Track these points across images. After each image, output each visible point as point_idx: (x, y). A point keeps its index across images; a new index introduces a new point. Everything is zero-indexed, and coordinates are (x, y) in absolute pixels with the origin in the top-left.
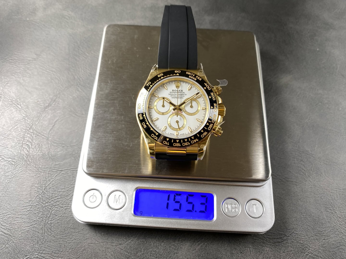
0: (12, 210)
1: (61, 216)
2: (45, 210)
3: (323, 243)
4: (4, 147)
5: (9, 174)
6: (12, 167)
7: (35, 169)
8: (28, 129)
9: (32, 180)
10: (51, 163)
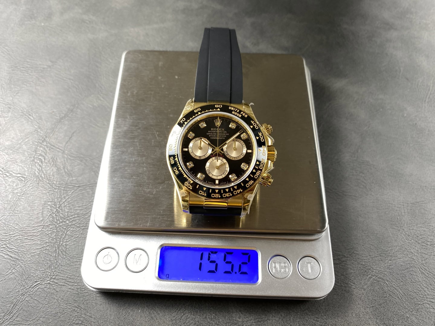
0: (20, 230)
1: (78, 237)
2: (59, 230)
3: (390, 264)
4: (13, 162)
5: (18, 191)
6: (22, 184)
7: (48, 185)
8: (41, 141)
9: (44, 198)
10: (67, 179)
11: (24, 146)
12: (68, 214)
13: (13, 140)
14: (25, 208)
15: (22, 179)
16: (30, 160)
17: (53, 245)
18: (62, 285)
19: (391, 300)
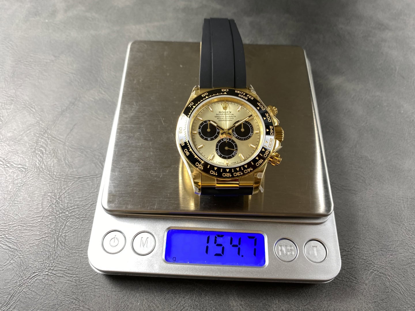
0: (20, 221)
1: (77, 228)
2: (58, 221)
3: (391, 259)
4: (14, 153)
5: (19, 182)
6: (22, 174)
7: (49, 176)
8: (43, 133)
9: (45, 188)
10: (67, 170)
11: (25, 137)
12: (67, 205)
13: (15, 132)
14: (25, 199)
15: (22, 169)
16: (31, 151)
17: (53, 236)
18: (60, 277)
19: (393, 295)
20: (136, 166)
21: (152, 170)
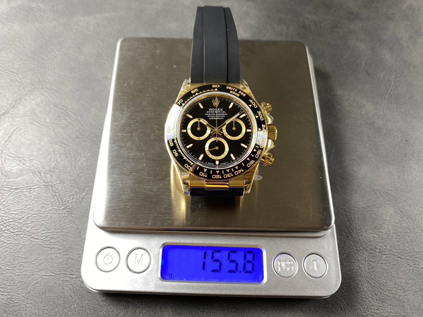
20: (129, 179)
21: (145, 183)
